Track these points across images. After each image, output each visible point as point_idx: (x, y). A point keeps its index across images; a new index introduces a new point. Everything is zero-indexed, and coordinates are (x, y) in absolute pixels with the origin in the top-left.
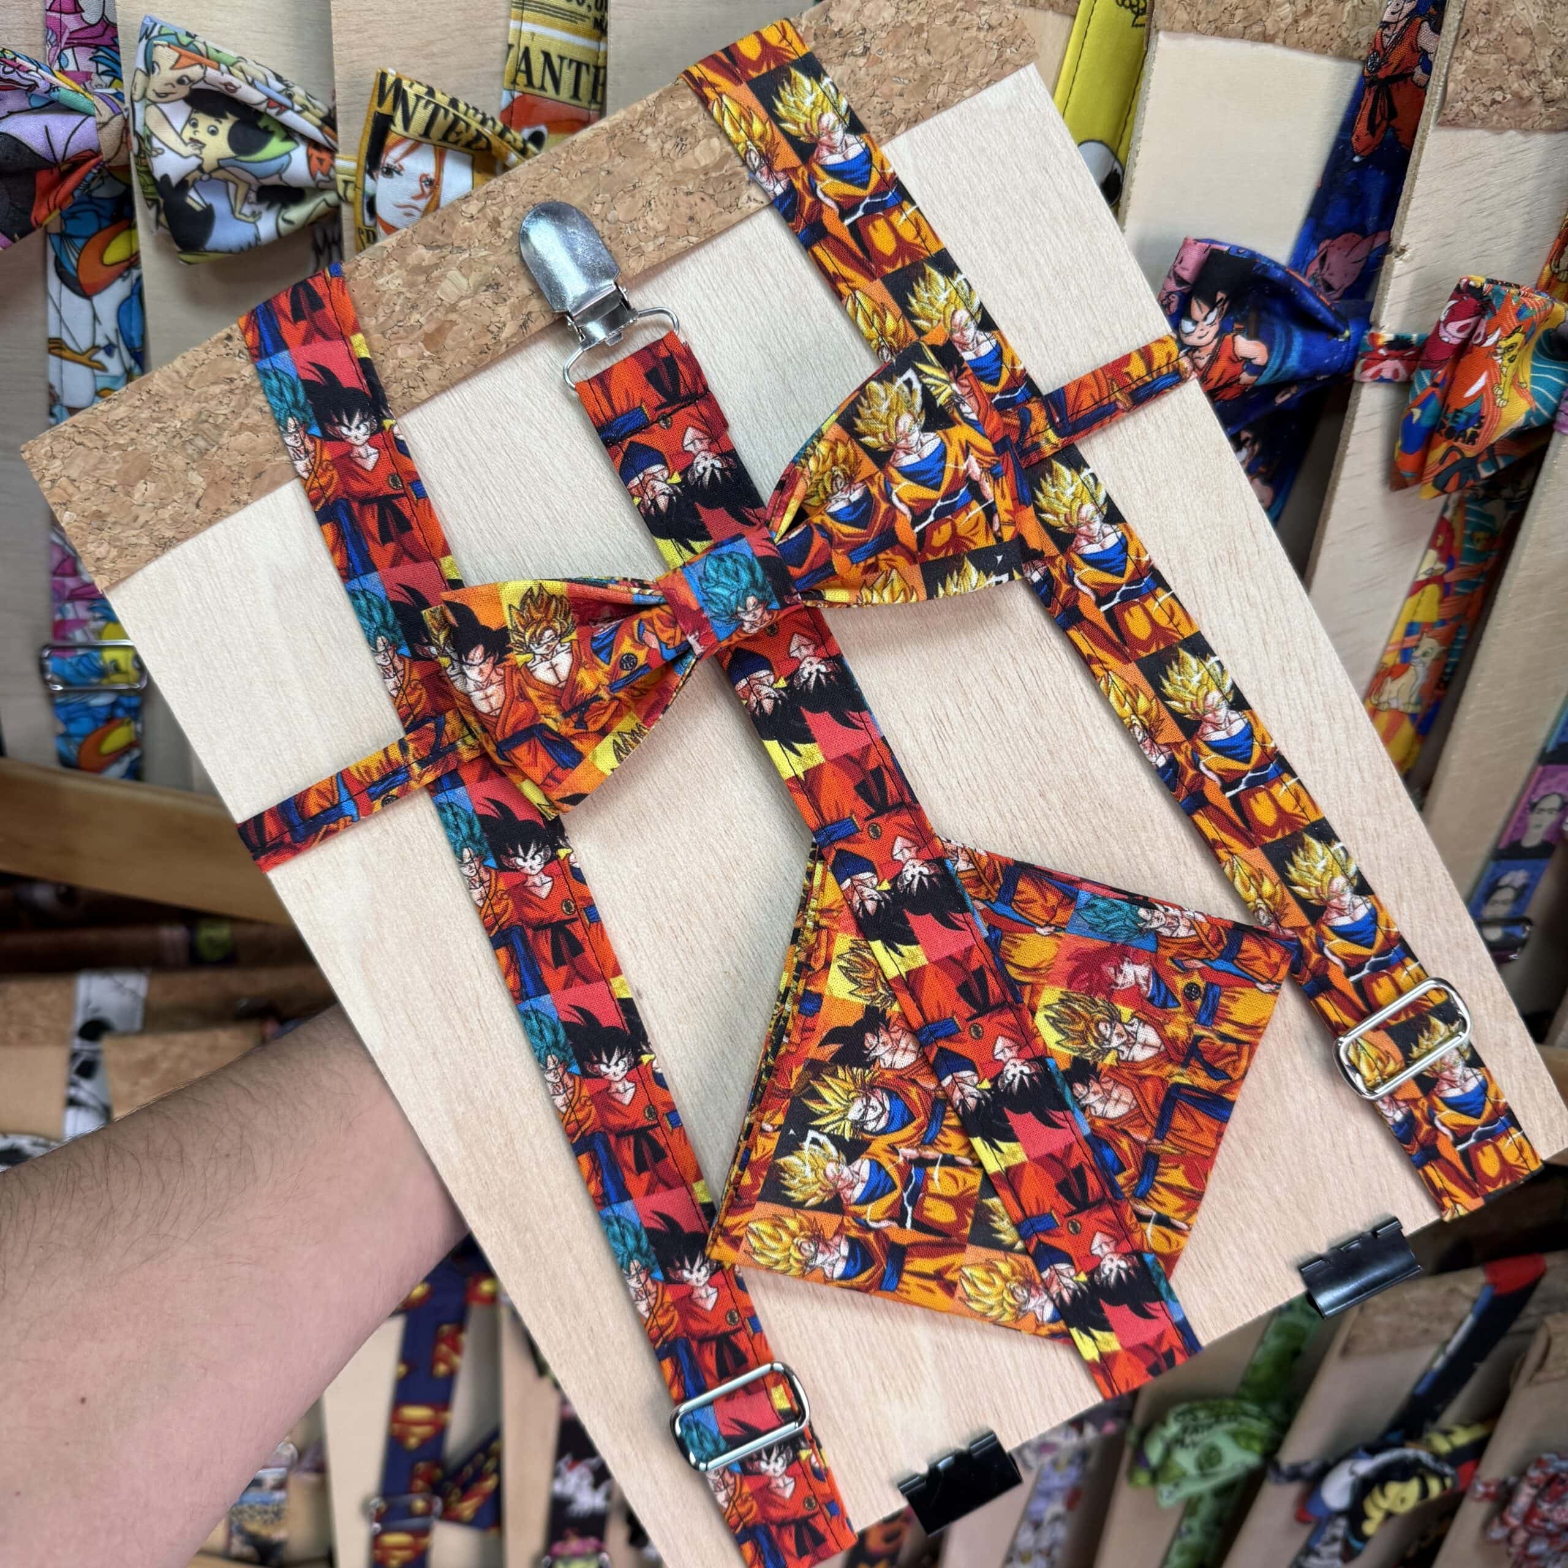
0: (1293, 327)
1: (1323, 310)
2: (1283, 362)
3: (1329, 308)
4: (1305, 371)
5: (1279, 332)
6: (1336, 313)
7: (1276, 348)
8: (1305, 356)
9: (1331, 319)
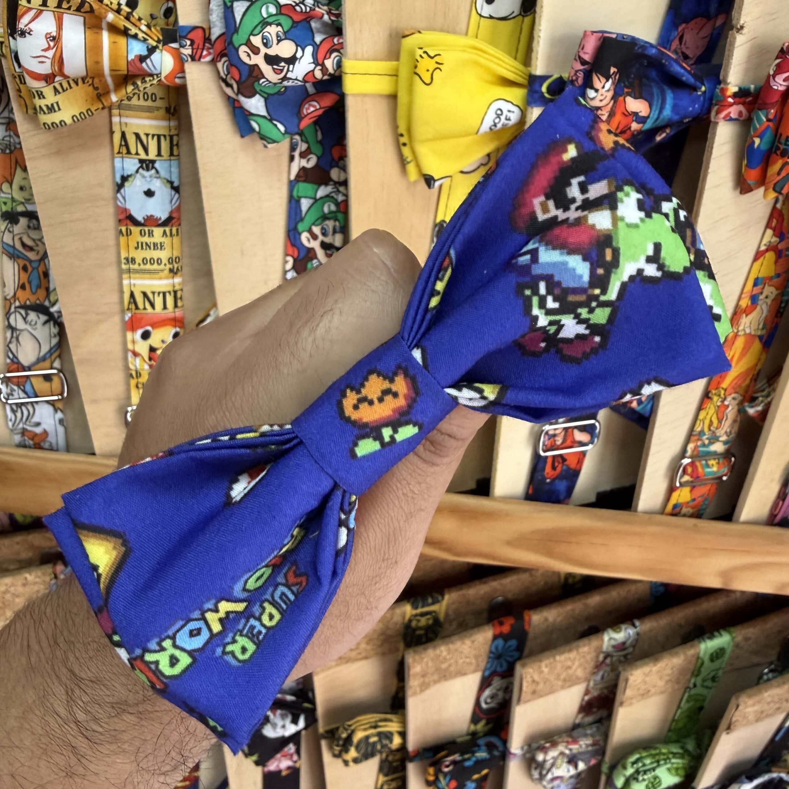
0: (665, 87)
1: (686, 74)
2: (660, 112)
3: (689, 72)
4: (676, 118)
5: (655, 91)
6: (694, 76)
7: (655, 103)
8: (675, 107)
9: (692, 80)
